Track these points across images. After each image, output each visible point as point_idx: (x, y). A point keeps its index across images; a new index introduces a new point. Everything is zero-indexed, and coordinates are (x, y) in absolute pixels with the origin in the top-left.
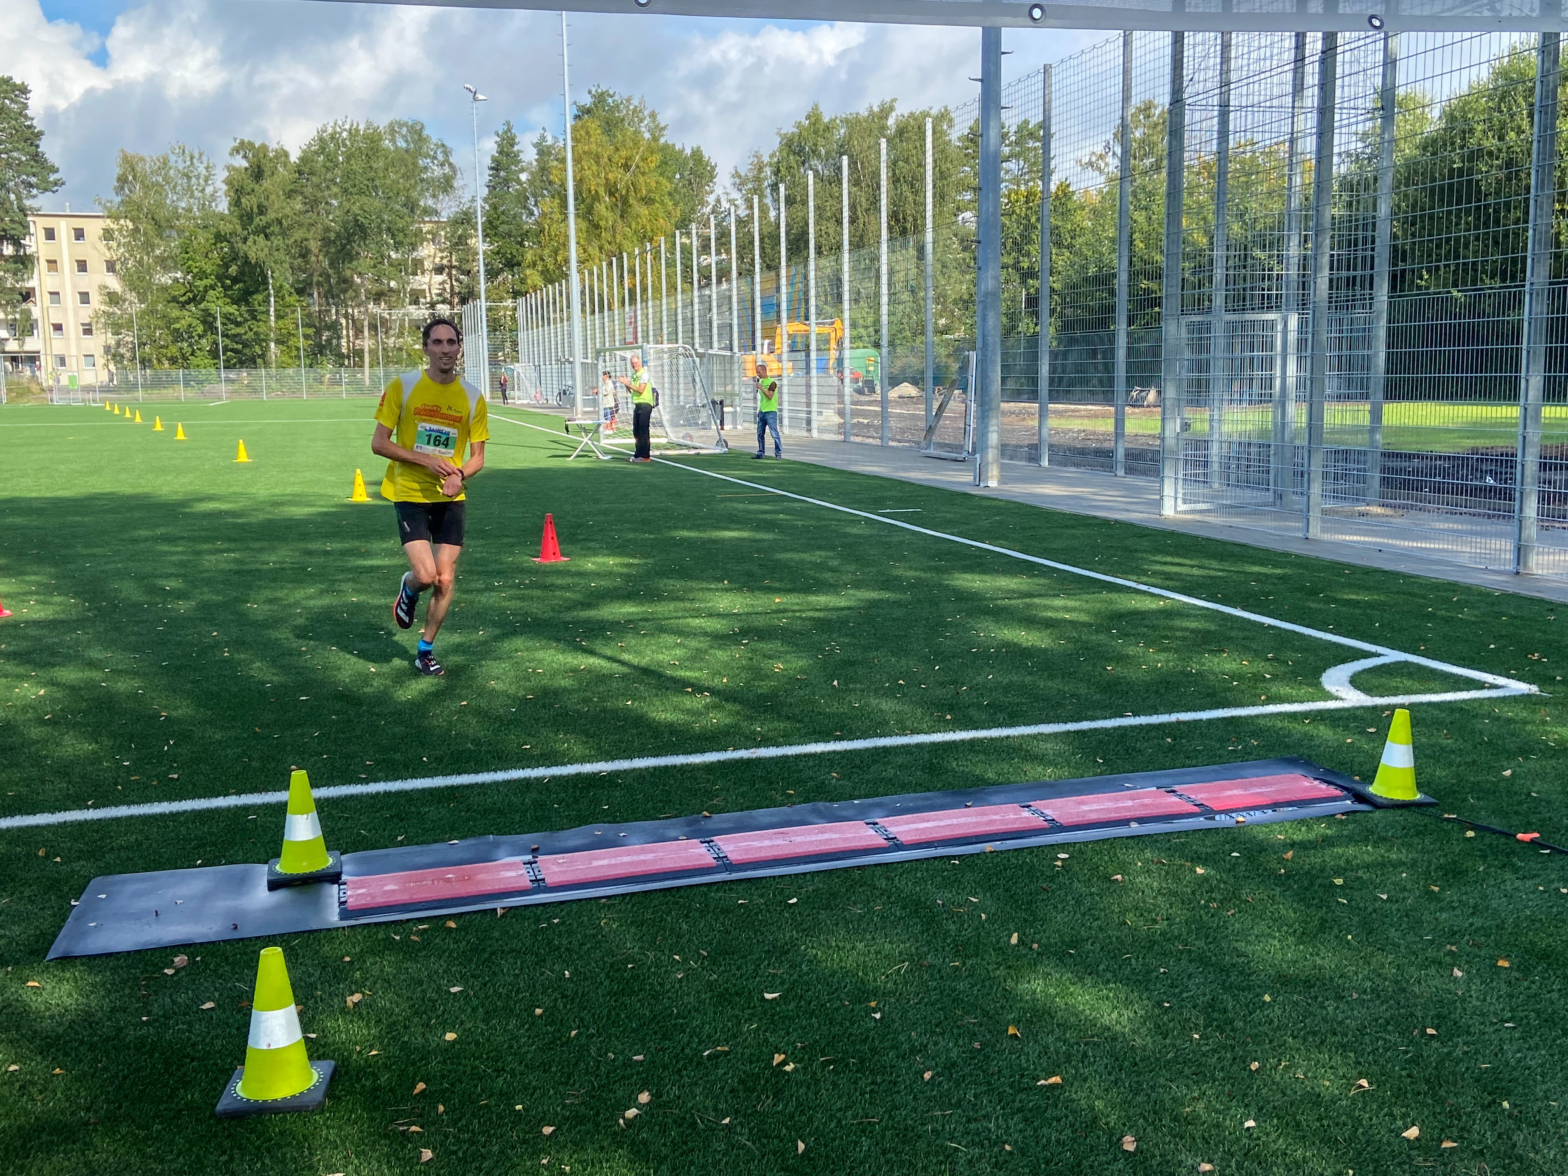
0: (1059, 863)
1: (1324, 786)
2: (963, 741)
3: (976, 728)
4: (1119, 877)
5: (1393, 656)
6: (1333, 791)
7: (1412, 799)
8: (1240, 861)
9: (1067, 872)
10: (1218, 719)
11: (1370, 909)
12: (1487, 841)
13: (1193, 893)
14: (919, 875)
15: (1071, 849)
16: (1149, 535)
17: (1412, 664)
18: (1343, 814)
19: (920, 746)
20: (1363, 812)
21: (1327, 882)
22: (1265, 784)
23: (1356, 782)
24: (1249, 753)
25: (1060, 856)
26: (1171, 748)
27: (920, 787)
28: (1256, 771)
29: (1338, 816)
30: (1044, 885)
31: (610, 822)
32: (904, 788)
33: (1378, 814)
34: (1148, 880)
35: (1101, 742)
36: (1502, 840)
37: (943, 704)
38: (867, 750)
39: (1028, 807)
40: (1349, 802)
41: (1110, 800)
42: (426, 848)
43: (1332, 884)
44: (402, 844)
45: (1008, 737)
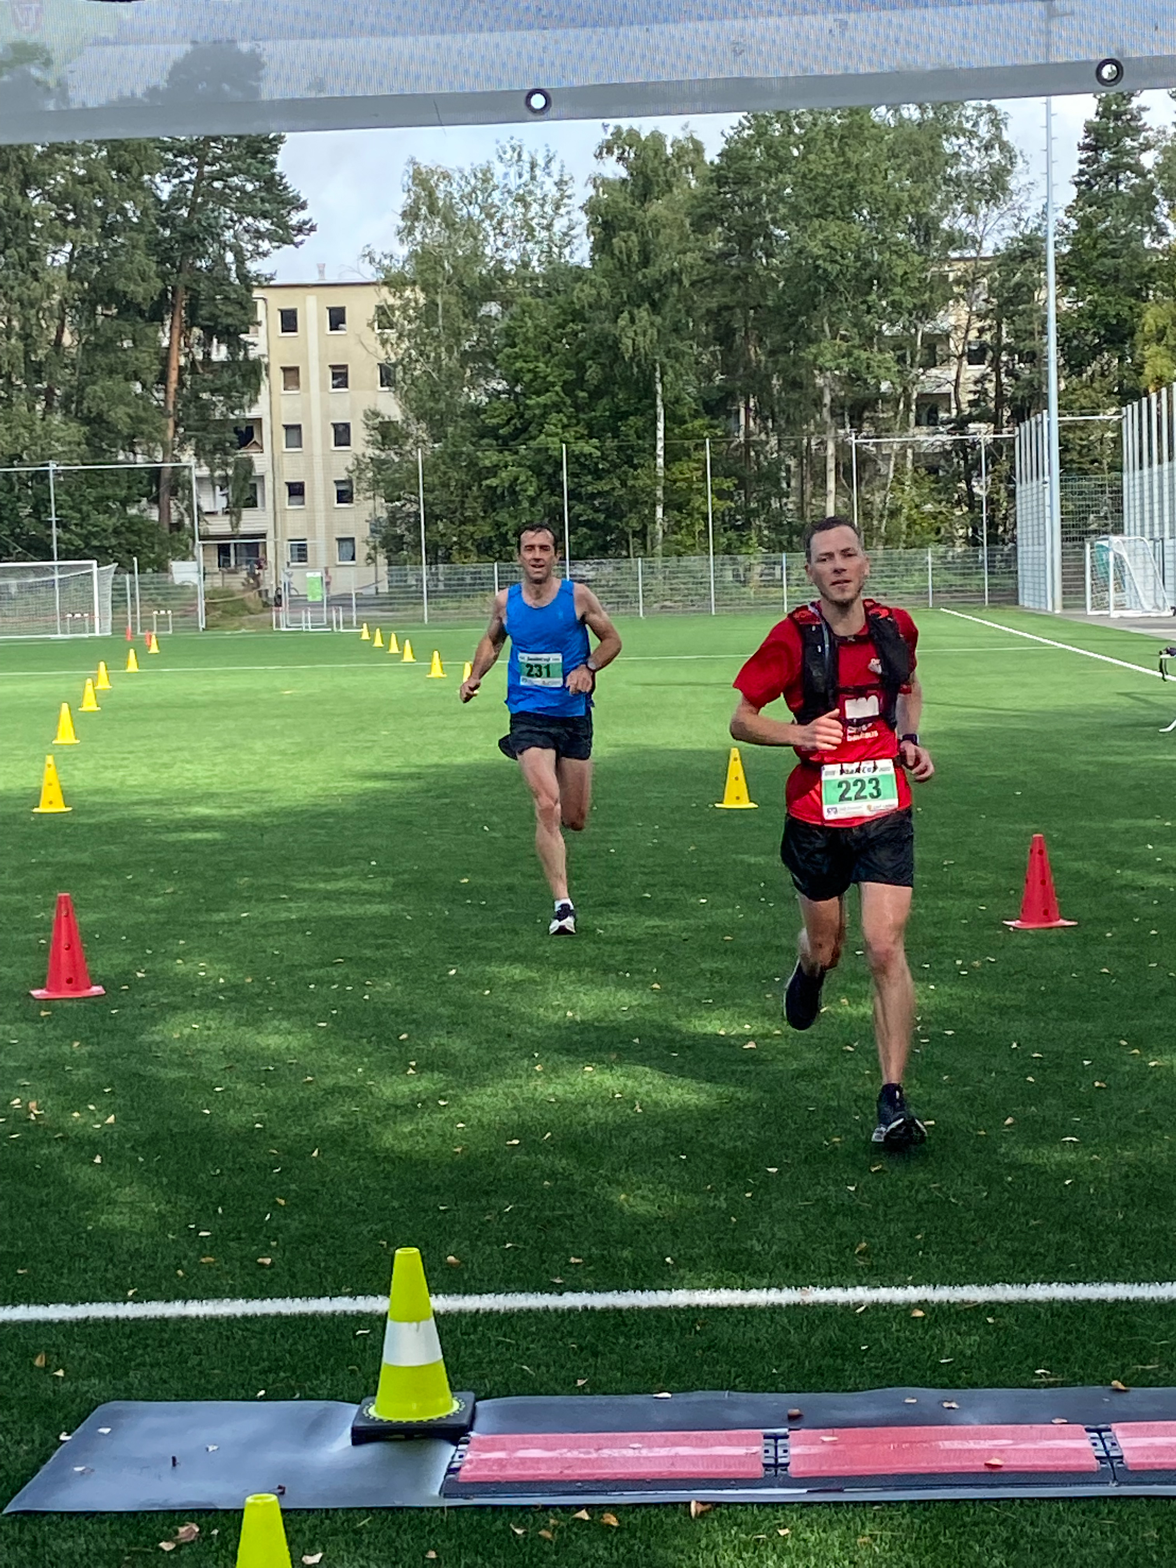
31: (940, 1386)
42: (616, 1399)
44: (581, 1391)
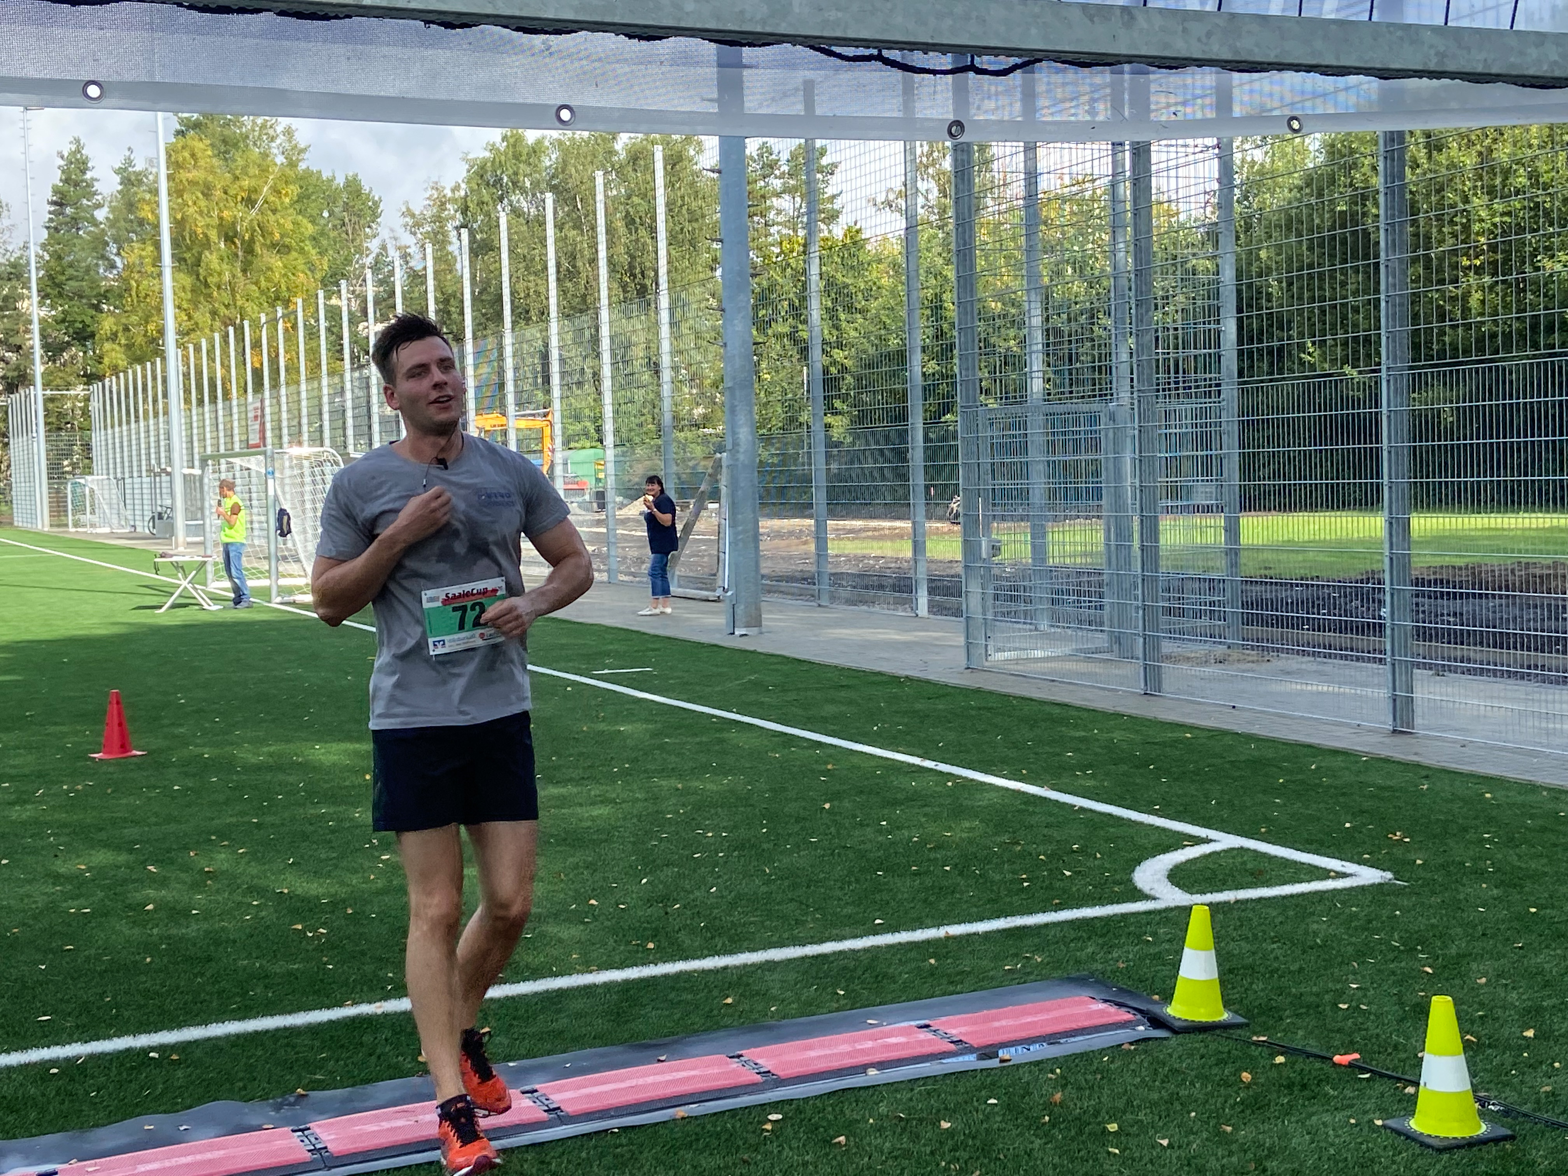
0: (768, 1127)
1: (1113, 1009)
2: (666, 976)
3: (686, 959)
4: (842, 1139)
5: (1225, 841)
6: (1125, 1015)
7: (1217, 1019)
8: (996, 1109)
9: (777, 1137)
10: (999, 931)
11: (1146, 1159)
12: (1298, 1067)
13: (932, 1153)
14: (584, 1155)
15: (787, 1108)
16: (947, 695)
17: (1248, 850)
18: (1131, 1044)
19: (608, 986)
20: (1156, 1039)
21: (1098, 1129)
22: (1041, 1011)
23: (1156, 1002)
24: (1029, 974)
25: (770, 1117)
26: (932, 972)
27: (601, 1039)
28: (1032, 995)
29: (1126, 1047)
30: (746, 1157)
31: (165, 1112)
32: (578, 1042)
33: (1174, 1041)
34: (879, 1141)
35: (845, 968)
36: (1318, 1065)
37: (645, 929)
38: (536, 994)
39: (739, 1056)
40: (1141, 1028)
41: (844, 1042)
43: (1105, 1130)
45: (725, 968)
